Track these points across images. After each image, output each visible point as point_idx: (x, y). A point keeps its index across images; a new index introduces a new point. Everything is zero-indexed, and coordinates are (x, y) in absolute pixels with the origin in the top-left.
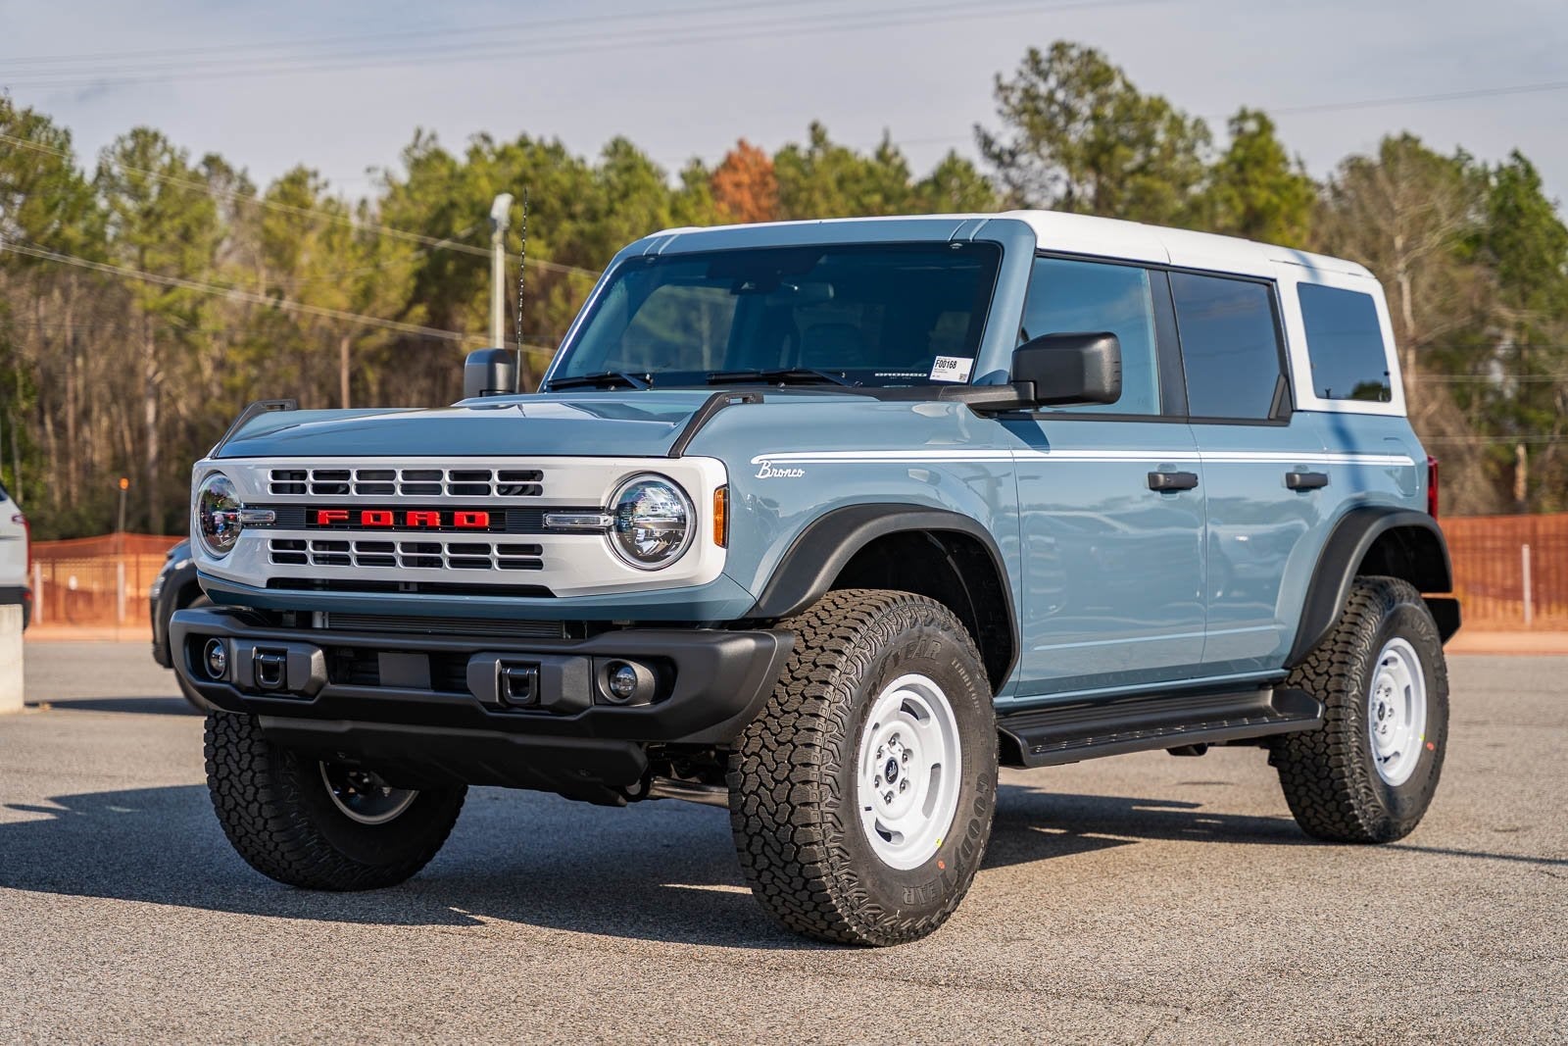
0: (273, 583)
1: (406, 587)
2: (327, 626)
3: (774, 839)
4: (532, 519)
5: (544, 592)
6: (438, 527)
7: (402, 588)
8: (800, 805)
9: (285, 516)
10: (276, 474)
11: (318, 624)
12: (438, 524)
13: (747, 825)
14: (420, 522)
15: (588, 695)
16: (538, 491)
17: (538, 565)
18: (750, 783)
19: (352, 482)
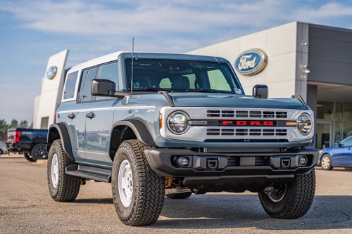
0: (206, 141)
4: (283, 124)
6: (259, 125)
10: (208, 111)
14: (254, 124)
15: (298, 165)
16: (286, 117)
17: (285, 134)
19: (235, 114)
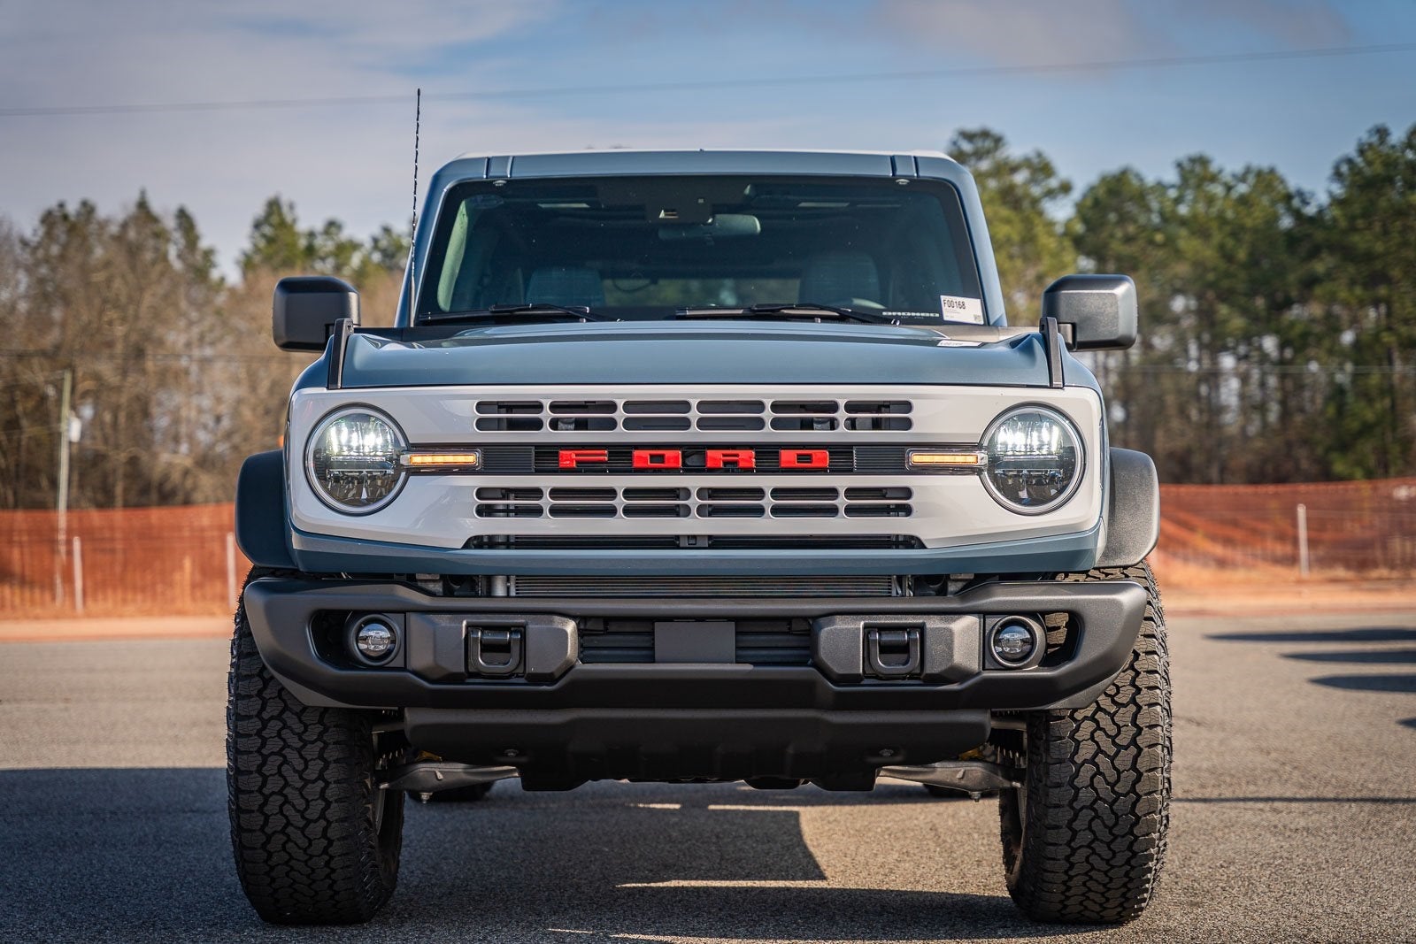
0: (477, 542)
1: (693, 541)
2: (513, 593)
3: (1109, 811)
4: (894, 458)
5: (911, 542)
6: (753, 469)
7: (683, 543)
8: (1147, 771)
9: (495, 458)
10: (482, 406)
11: (500, 590)
12: (754, 466)
13: (1076, 797)
14: (726, 463)
15: (977, 661)
16: (907, 424)
17: (907, 511)
18: (1084, 751)
19: (620, 415)
